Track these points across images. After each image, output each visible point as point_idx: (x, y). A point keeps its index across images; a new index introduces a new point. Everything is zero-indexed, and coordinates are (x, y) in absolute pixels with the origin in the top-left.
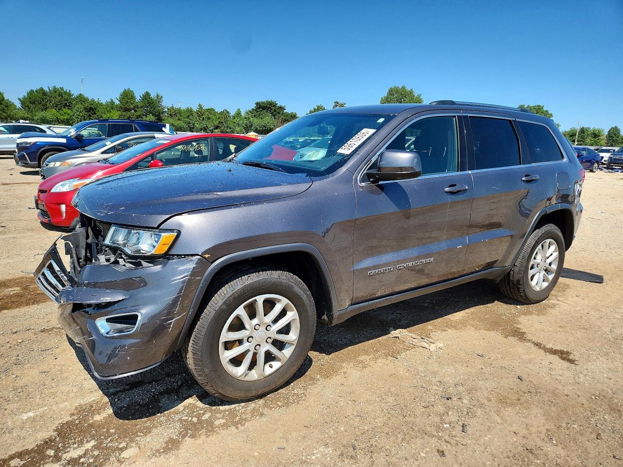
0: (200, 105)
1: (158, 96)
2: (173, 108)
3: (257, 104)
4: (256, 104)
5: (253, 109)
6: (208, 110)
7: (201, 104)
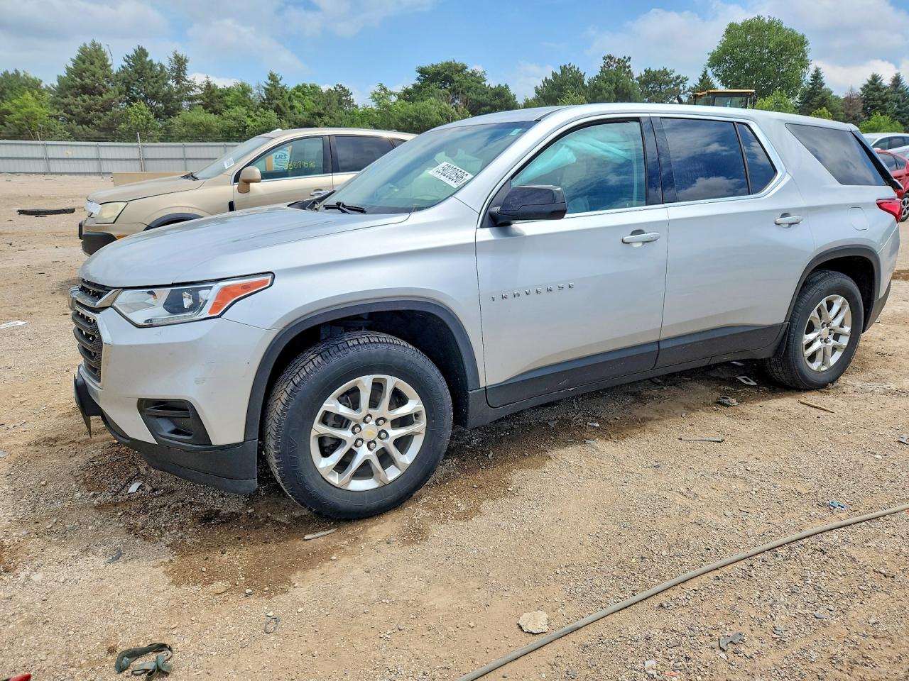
0: (272, 77)
1: (176, 57)
2: (208, 83)
3: (422, 71)
4: (418, 72)
5: (415, 86)
6: (298, 88)
7: (275, 72)
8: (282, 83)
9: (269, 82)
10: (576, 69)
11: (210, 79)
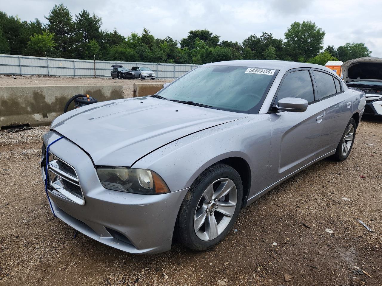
8: (150, 34)
9: (144, 33)
10: (257, 37)
11: (116, 30)
